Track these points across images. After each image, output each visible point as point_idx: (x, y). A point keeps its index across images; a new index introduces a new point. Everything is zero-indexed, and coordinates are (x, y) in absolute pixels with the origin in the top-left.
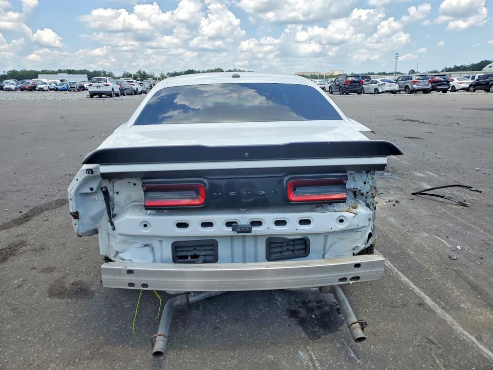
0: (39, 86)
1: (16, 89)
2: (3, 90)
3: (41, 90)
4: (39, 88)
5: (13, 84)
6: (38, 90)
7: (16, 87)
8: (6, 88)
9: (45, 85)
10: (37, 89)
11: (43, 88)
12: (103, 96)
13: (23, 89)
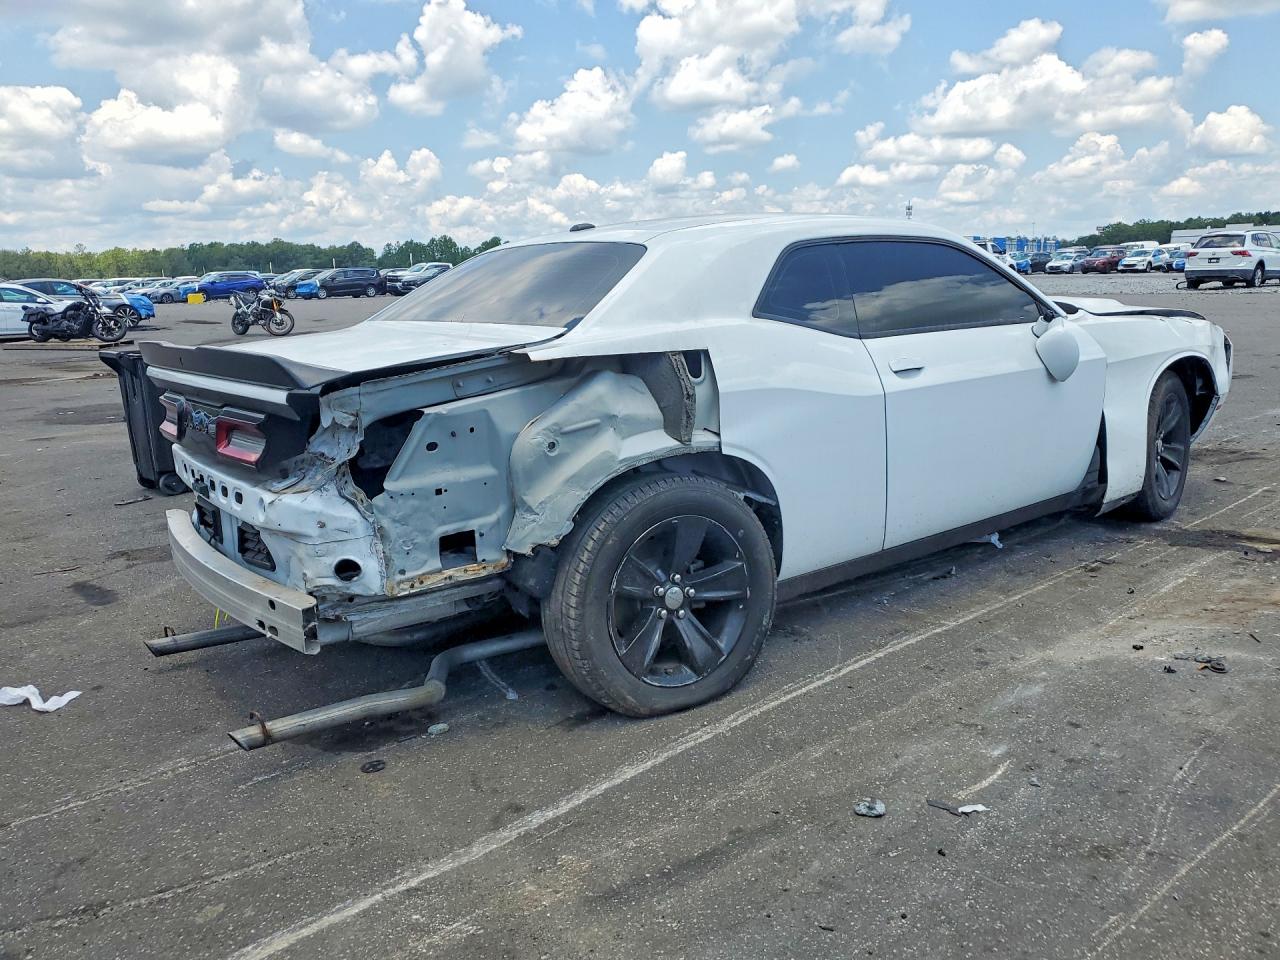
0: (1127, 261)
1: (1072, 270)
2: (1044, 271)
3: (1131, 269)
4: (1126, 265)
5: (1068, 258)
6: (1123, 271)
7: (1074, 263)
8: (1051, 268)
9: (1139, 258)
10: (1120, 268)
11: (1134, 265)
12: (1236, 284)
13: (1087, 269)
